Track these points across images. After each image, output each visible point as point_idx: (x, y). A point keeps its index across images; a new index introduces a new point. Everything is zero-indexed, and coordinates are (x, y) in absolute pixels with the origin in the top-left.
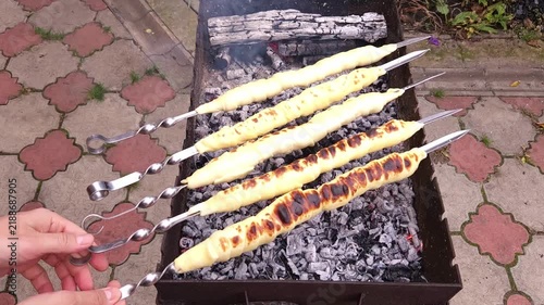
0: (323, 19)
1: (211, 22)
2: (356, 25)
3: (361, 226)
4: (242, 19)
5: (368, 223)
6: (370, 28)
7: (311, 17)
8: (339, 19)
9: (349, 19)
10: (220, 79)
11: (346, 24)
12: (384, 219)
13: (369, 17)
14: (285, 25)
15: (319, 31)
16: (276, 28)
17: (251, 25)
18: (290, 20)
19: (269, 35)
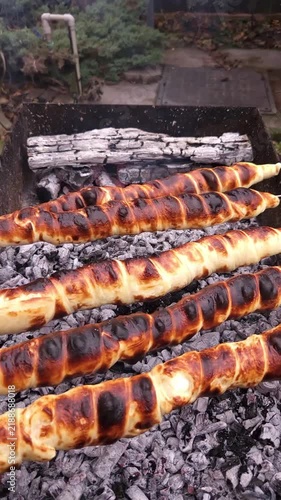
0: (172, 139)
1: (31, 141)
2: (213, 145)
3: (230, 415)
4: (71, 137)
5: (242, 410)
6: (231, 149)
7: (157, 136)
8: (192, 140)
9: (205, 140)
11: (200, 144)
12: (266, 402)
13: (229, 137)
14: (124, 144)
15: (167, 151)
16: (113, 148)
17: (80, 144)
18: (130, 139)
19: (103, 155)
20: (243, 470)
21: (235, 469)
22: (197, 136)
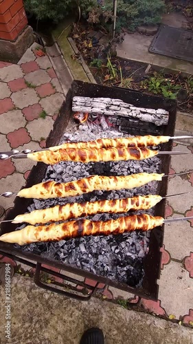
0: (134, 108)
1: (75, 98)
2: (151, 114)
4: (91, 99)
6: (159, 118)
7: (127, 105)
8: (143, 110)
9: (149, 111)
10: (76, 128)
11: (146, 113)
13: (160, 111)
14: (113, 107)
15: (130, 114)
16: (108, 108)
17: (95, 104)
18: (116, 105)
19: (103, 111)
20: (117, 248)
21: (115, 247)
22: (145, 108)
